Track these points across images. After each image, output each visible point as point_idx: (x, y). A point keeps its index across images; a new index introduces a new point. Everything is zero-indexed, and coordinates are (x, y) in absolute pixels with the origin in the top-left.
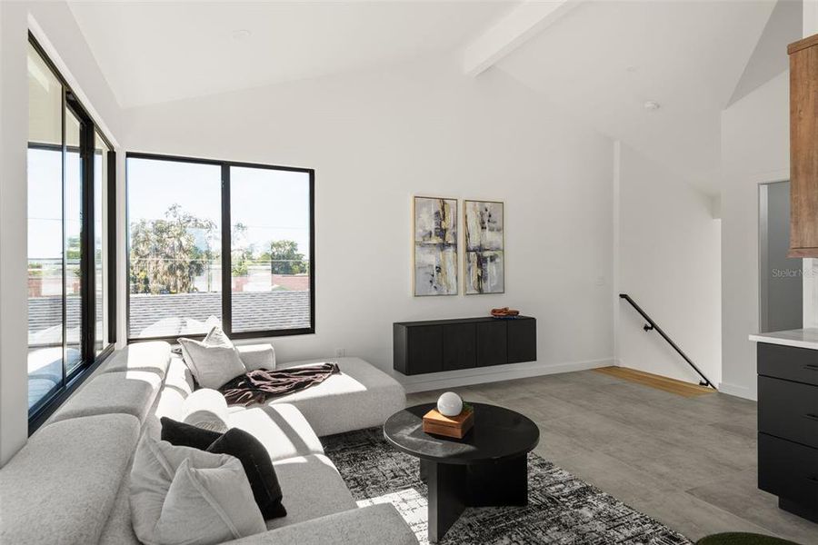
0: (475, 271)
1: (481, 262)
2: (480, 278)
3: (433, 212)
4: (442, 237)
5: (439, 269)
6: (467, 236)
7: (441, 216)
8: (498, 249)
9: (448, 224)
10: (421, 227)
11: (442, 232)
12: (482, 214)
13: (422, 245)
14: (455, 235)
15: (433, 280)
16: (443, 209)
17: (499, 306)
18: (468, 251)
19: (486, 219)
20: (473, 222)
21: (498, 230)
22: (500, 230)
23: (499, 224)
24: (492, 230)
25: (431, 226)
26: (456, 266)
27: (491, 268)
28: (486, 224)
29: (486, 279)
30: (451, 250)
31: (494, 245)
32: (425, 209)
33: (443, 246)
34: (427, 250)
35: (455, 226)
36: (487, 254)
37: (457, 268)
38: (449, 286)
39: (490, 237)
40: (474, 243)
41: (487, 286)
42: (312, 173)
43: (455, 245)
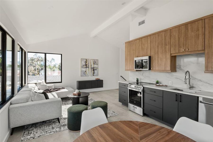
0: (93, 72)
1: (94, 70)
2: (93, 73)
3: (84, 61)
4: (86, 66)
5: (85, 71)
6: (91, 66)
7: (86, 62)
8: (97, 68)
9: (87, 63)
10: (82, 64)
11: (86, 65)
12: (94, 62)
13: (82, 67)
14: (89, 65)
15: (84, 73)
16: (86, 61)
17: (97, 78)
18: (91, 68)
19: (95, 62)
20: (92, 63)
21: (97, 65)
22: (98, 64)
23: (97, 64)
24: (96, 64)
25: (84, 64)
27: (95, 71)
28: (95, 64)
29: (94, 73)
30: (88, 68)
31: (96, 67)
32: (83, 61)
33: (86, 67)
34: (83, 68)
35: (89, 64)
36: (95, 69)
37: (89, 71)
38: (87, 74)
39: (95, 66)
40: (92, 67)
41: (95, 74)
42: (61, 55)
43: (89, 67)
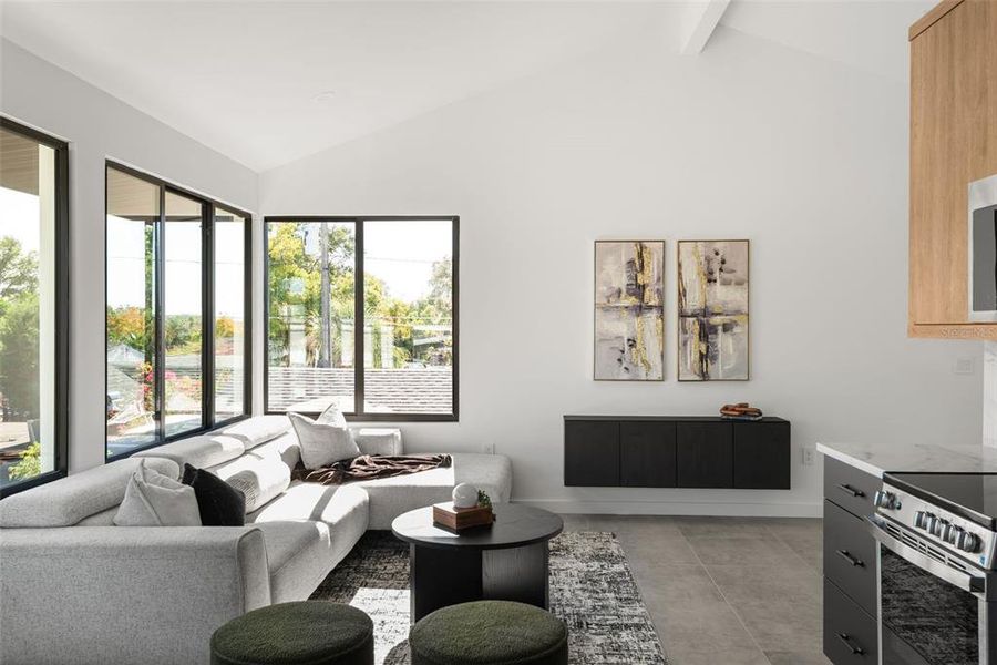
0: (695, 347)
1: (706, 332)
2: (703, 357)
3: (624, 260)
4: (639, 297)
5: (632, 343)
6: (682, 294)
7: (637, 265)
8: (738, 312)
9: (649, 276)
10: (605, 283)
11: (638, 290)
12: (708, 260)
13: (606, 309)
14: (661, 294)
15: (623, 358)
16: (640, 256)
18: (682, 315)
19: (716, 266)
20: (692, 276)
21: (739, 283)
22: (745, 282)
23: (741, 273)
24: (726, 283)
25: (621, 281)
26: (660, 338)
27: (724, 342)
28: (717, 274)
29: (714, 358)
30: (654, 314)
31: (731, 307)
32: (611, 259)
33: (640, 309)
34: (613, 315)
35: (661, 278)
36: (716, 320)
37: (664, 341)
38: (649, 367)
39: (722, 295)
40: (694, 302)
41: (717, 369)
42: (456, 220)
43: (661, 308)
